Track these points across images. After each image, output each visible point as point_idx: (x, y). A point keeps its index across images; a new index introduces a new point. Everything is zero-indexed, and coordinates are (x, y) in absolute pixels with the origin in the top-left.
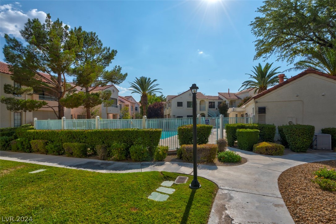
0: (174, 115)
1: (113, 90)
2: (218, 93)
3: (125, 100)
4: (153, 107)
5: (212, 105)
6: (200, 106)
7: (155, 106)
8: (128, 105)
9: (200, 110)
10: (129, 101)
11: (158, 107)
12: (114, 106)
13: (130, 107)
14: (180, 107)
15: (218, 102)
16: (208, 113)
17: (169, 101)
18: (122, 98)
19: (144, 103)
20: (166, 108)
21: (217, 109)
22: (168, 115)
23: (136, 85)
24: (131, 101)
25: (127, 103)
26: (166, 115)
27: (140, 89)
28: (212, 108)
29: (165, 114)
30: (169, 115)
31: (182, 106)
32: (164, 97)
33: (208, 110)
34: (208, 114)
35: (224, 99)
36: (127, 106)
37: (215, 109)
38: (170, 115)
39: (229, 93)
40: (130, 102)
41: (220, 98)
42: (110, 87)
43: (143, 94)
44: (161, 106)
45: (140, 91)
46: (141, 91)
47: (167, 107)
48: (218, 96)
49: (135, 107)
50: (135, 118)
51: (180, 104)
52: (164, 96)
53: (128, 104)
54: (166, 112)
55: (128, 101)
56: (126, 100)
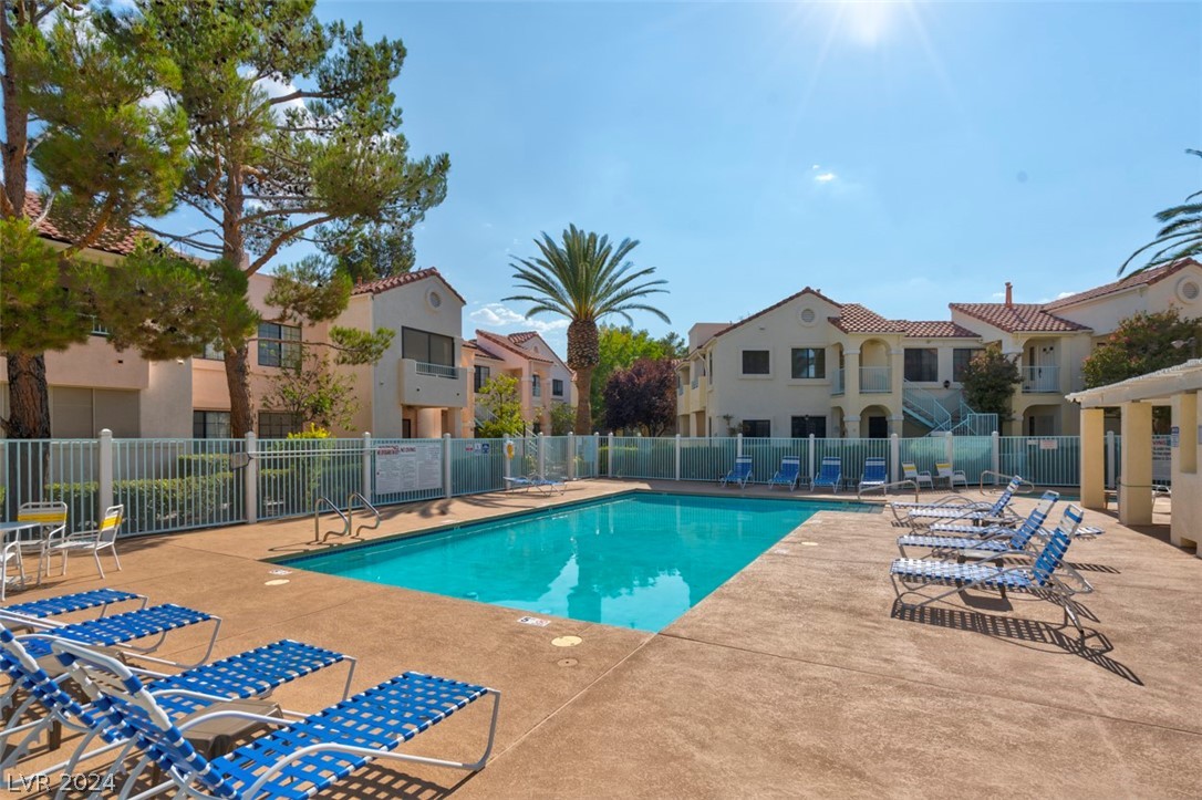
0: (725, 414)
1: (433, 294)
2: (952, 306)
3: (507, 347)
4: (630, 379)
5: (919, 365)
6: (861, 371)
7: (639, 374)
8: (521, 370)
9: (862, 389)
10: (520, 354)
11: (649, 380)
12: (441, 371)
13: (526, 379)
14: (759, 376)
15: (955, 350)
16: (905, 403)
17: (700, 347)
18: (495, 341)
19: (581, 357)
20: (688, 383)
21: (947, 384)
22: (698, 413)
23: (544, 275)
24: (531, 353)
25: (514, 361)
26: (687, 417)
27: (566, 293)
28: (919, 379)
29: (681, 411)
30: (701, 414)
31: (768, 372)
32: (680, 344)
33: (904, 390)
34: (904, 412)
35: (990, 334)
36: (516, 373)
37: (940, 383)
38: (707, 416)
39: (1009, 305)
40: (526, 357)
41: (961, 332)
42: (420, 278)
43: (576, 315)
44: (661, 373)
45: (564, 303)
46: (570, 302)
47: (692, 379)
48: (949, 319)
49: (550, 380)
50: (548, 426)
51: (755, 362)
52: (679, 340)
53: (518, 366)
54: (688, 400)
55: (517, 352)
56: (512, 350)
